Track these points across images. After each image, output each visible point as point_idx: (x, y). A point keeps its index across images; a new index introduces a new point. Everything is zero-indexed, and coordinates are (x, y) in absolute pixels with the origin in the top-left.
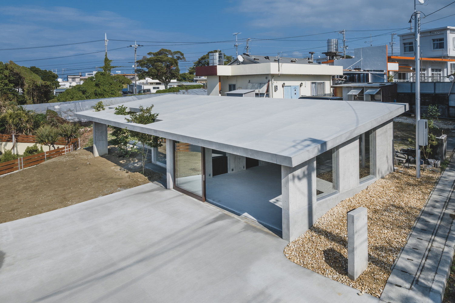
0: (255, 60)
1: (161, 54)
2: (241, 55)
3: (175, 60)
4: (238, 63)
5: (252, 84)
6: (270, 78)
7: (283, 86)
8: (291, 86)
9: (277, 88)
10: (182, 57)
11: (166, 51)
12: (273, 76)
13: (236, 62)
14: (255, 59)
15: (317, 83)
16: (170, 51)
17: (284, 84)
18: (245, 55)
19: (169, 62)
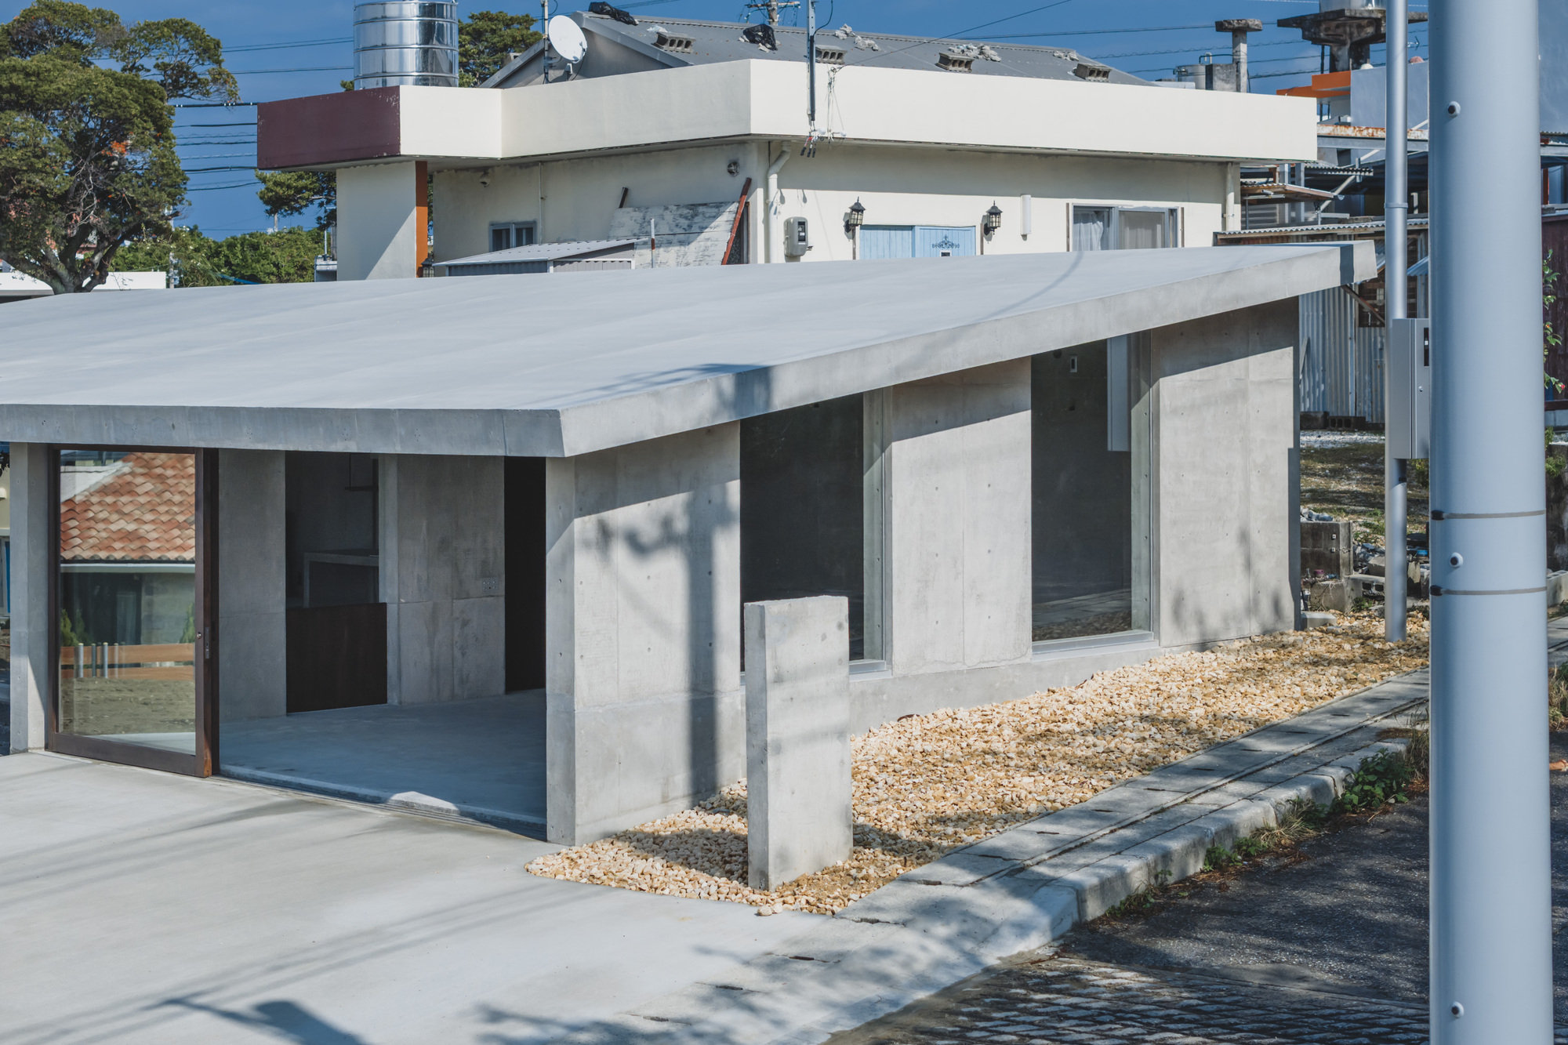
0: (666, 48)
1: (32, 44)
2: (576, 17)
3: (146, 91)
4: (553, 74)
5: (638, 215)
6: (752, 165)
7: (849, 228)
8: (911, 228)
9: (803, 239)
10: (209, 66)
11: (80, 18)
12: (775, 149)
13: (542, 62)
14: (661, 40)
15: (1115, 215)
16: (112, 19)
17: (858, 209)
18: (601, 12)
19: (101, 103)
